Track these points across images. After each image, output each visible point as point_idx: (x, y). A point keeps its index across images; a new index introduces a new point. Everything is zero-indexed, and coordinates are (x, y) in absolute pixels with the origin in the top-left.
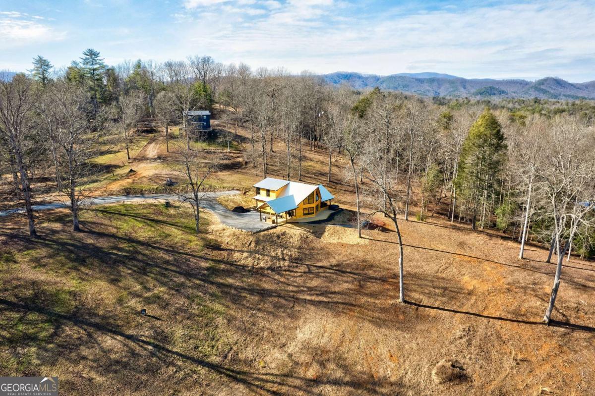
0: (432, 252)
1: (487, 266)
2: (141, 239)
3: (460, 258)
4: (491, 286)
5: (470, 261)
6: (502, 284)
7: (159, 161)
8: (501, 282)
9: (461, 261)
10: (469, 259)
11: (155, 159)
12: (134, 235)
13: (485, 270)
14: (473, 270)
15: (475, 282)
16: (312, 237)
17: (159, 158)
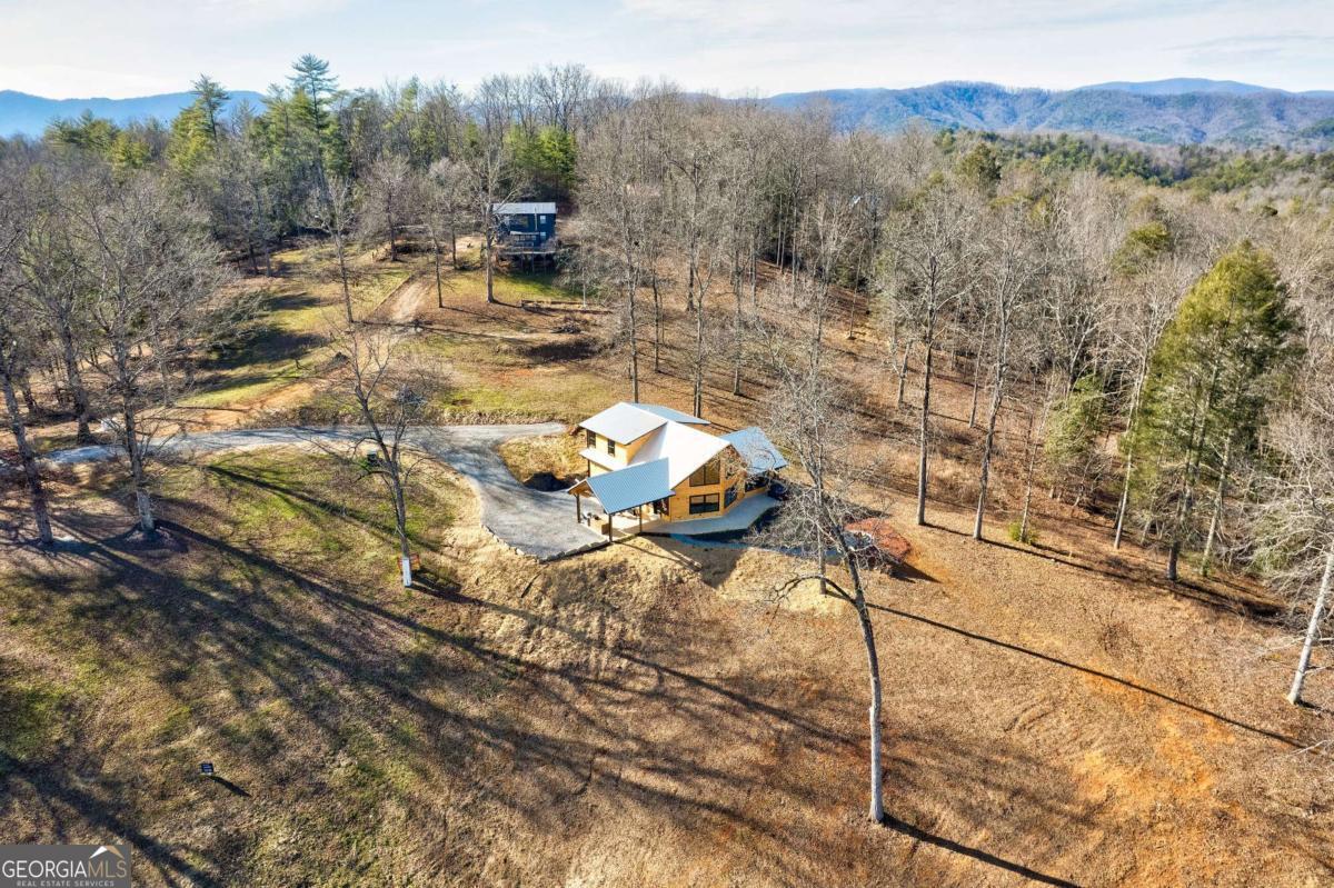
0: (1013, 656)
1: (1170, 722)
2: (279, 557)
3: (1091, 686)
4: (1164, 795)
5: (1121, 699)
6: (1203, 795)
7: (412, 330)
8: (1203, 787)
9: (1094, 694)
10: (1122, 689)
11: (405, 326)
12: (267, 544)
13: (1163, 733)
14: (1124, 729)
15: (1116, 775)
16: (693, 580)
17: (417, 323)
